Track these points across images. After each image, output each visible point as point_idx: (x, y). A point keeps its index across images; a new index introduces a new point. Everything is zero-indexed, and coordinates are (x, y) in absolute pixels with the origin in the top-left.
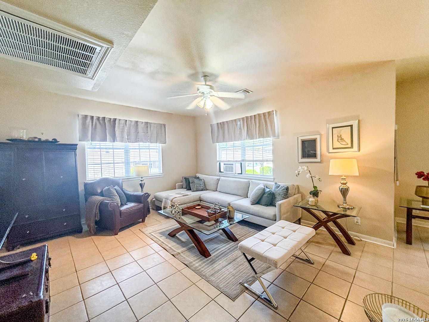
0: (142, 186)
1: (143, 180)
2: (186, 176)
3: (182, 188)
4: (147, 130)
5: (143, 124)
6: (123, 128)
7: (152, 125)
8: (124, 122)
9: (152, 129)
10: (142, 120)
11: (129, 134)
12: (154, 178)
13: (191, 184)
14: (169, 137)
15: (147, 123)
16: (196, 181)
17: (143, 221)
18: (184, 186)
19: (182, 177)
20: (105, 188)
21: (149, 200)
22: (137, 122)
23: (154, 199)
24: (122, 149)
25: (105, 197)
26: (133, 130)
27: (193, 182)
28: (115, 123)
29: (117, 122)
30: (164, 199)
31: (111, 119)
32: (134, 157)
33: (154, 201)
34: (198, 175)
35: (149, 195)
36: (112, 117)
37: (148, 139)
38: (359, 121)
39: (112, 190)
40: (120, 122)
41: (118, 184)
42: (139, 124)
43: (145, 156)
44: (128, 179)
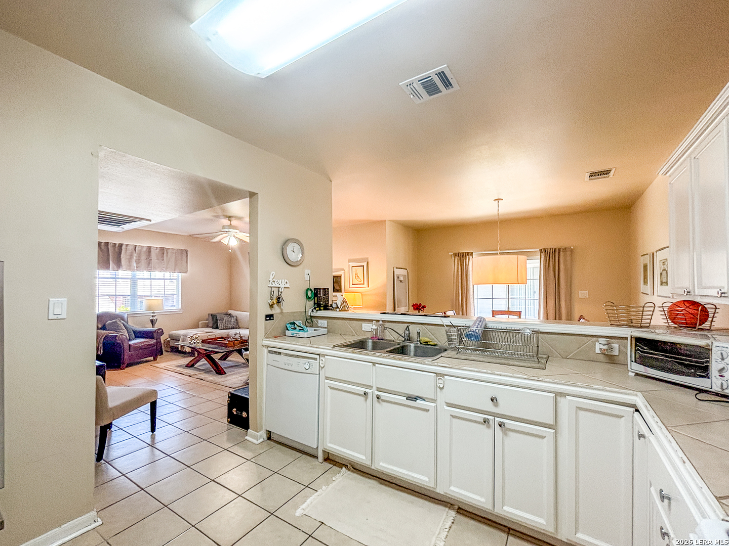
0: (152, 321)
1: (155, 316)
2: (213, 312)
3: (208, 327)
4: (163, 257)
5: (158, 250)
6: (131, 256)
7: (169, 251)
8: (133, 247)
9: (169, 256)
10: (156, 244)
11: (138, 261)
12: (170, 314)
13: (218, 321)
14: (193, 265)
15: (162, 249)
16: (226, 318)
17: (155, 359)
18: (211, 325)
19: (209, 314)
20: (108, 322)
21: (163, 338)
22: (149, 248)
23: (169, 339)
24: (128, 279)
25: (109, 330)
26: (143, 257)
27: (222, 319)
28: (122, 250)
29: (124, 247)
30: (182, 337)
31: (115, 244)
32: (143, 288)
33: (169, 341)
34: (230, 312)
35: (162, 333)
36: (117, 242)
37: (163, 268)
38: (368, 262)
39: (119, 323)
40: (128, 247)
41: (123, 319)
42: (152, 250)
43: (158, 287)
44: (134, 315)
